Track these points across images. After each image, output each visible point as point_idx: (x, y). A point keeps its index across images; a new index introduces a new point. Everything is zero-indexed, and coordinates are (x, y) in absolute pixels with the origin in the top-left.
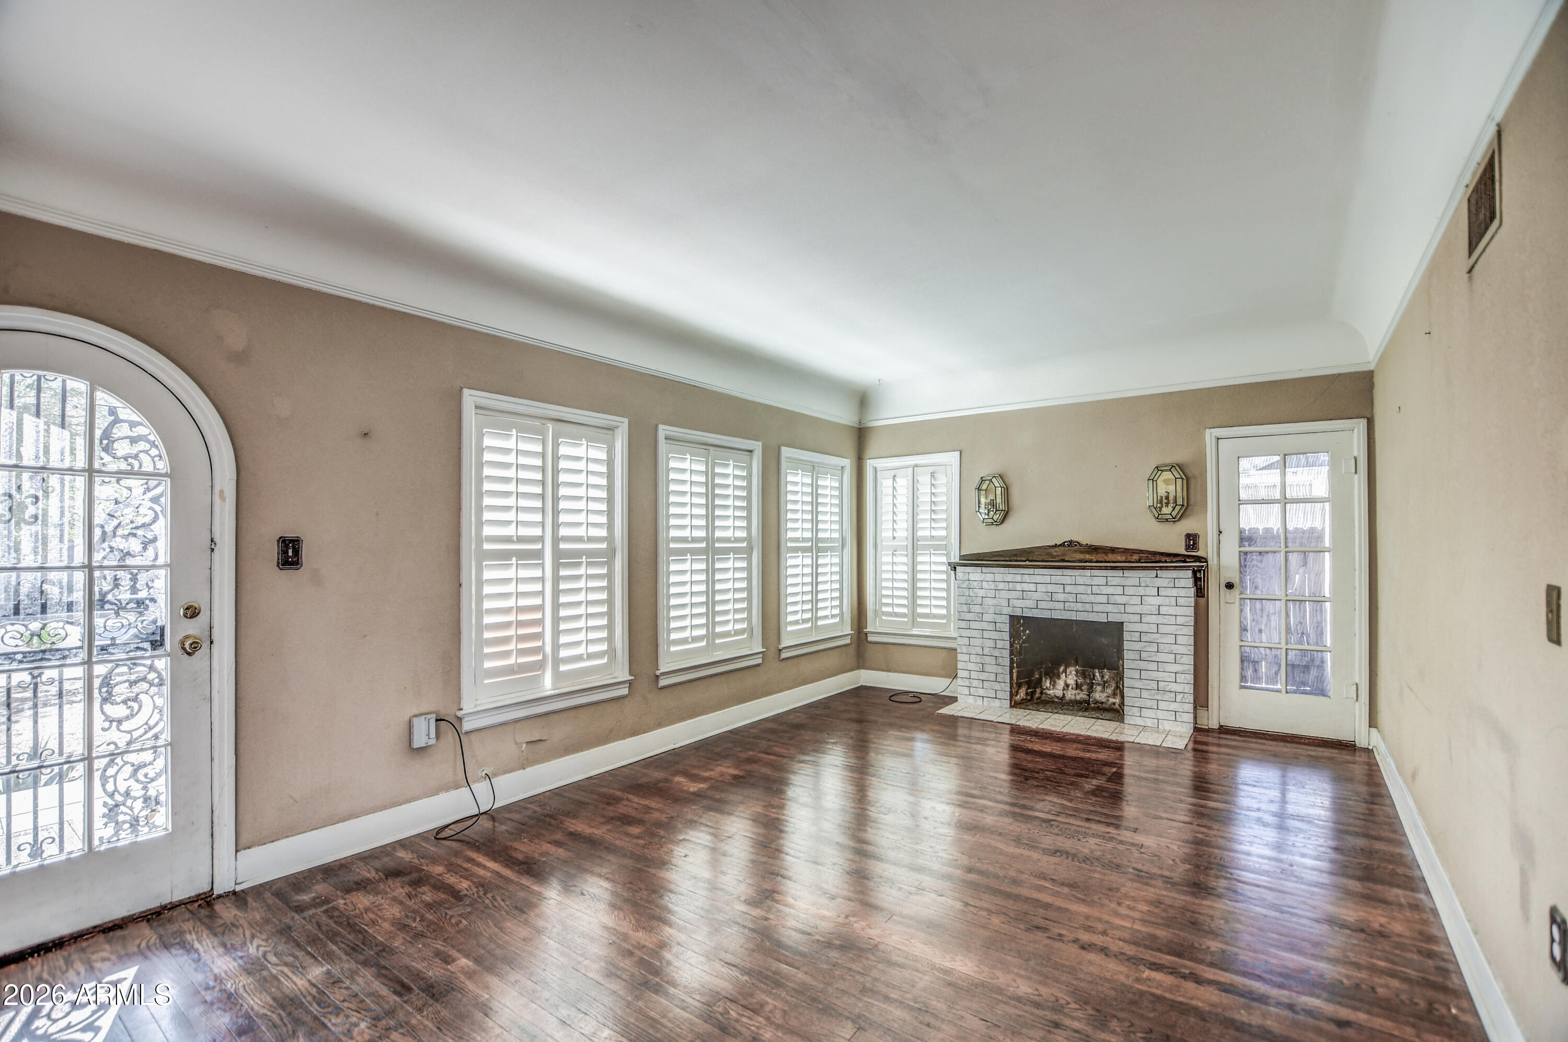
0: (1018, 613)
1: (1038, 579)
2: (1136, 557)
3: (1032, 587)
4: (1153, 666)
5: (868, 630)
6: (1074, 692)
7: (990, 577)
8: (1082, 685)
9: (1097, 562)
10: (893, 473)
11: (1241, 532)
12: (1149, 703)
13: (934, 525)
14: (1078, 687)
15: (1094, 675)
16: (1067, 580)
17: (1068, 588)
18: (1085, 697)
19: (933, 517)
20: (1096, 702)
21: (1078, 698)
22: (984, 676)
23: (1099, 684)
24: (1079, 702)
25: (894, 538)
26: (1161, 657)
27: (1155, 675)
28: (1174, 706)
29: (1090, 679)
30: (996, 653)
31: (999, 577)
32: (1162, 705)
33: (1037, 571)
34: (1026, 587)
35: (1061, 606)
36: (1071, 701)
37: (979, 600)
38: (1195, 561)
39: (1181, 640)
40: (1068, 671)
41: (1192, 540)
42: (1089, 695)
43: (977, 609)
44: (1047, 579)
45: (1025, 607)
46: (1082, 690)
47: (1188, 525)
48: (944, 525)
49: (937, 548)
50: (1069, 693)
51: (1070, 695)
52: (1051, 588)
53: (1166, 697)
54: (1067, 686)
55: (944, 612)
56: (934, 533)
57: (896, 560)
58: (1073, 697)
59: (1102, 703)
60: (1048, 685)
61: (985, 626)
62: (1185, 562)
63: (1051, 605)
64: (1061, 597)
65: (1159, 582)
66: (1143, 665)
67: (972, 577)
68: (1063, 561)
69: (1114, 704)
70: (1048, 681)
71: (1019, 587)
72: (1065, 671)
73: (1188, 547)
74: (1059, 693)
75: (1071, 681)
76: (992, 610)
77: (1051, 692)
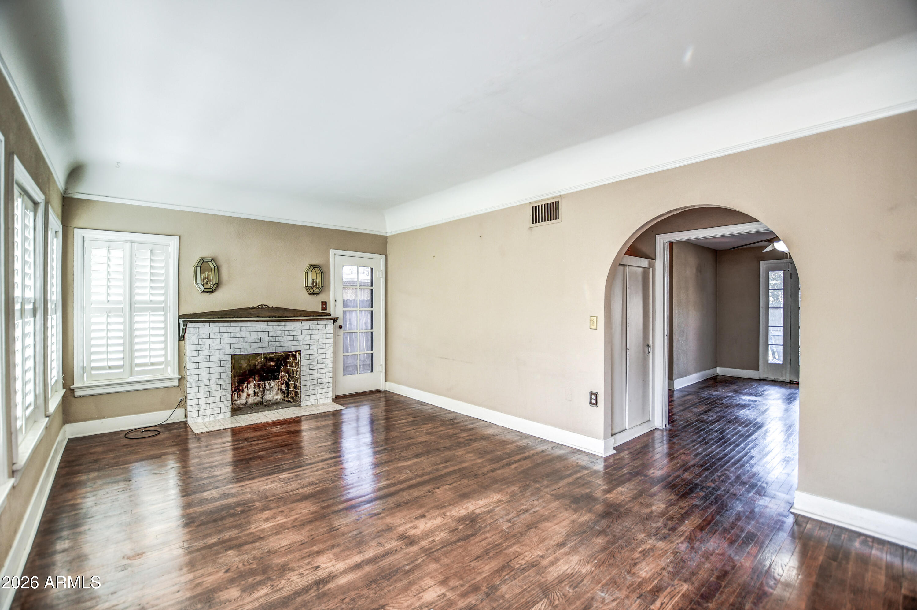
0: (238, 352)
1: (251, 329)
2: (299, 314)
3: (248, 334)
4: (315, 372)
5: (75, 385)
6: (253, 398)
7: (216, 330)
8: (258, 393)
9: (279, 317)
10: (107, 244)
11: (344, 301)
12: (313, 392)
13: (152, 292)
14: (256, 394)
15: (265, 385)
16: (271, 329)
17: (271, 334)
18: (261, 400)
19: (152, 285)
20: (267, 401)
21: (256, 401)
22: (211, 400)
23: (268, 390)
24: (257, 404)
25: (108, 301)
26: (319, 366)
27: (316, 376)
28: (324, 390)
29: (263, 388)
30: (221, 382)
31: (223, 330)
32: (319, 391)
33: (251, 324)
34: (243, 335)
35: (266, 344)
36: (252, 404)
37: (207, 347)
38: (326, 316)
39: (327, 356)
40: (249, 386)
41: (324, 305)
42: (262, 398)
43: (206, 353)
44: (258, 329)
45: (242, 349)
46: (258, 396)
47: (322, 297)
48: (162, 292)
49: (154, 310)
50: (250, 399)
51: (251, 400)
52: (260, 334)
53: (321, 387)
54: (249, 395)
55: (162, 359)
56: (153, 298)
57: (110, 320)
58: (253, 402)
59: (270, 401)
60: (236, 398)
61: (211, 364)
62: (322, 316)
63: (260, 345)
64: (267, 339)
65: (319, 327)
66: (311, 372)
67: (201, 330)
68: (258, 317)
69: (277, 399)
70: (236, 395)
71: (238, 335)
72: (247, 386)
73: (322, 309)
74: (243, 401)
75: (251, 392)
76: (218, 352)
77: (238, 402)
